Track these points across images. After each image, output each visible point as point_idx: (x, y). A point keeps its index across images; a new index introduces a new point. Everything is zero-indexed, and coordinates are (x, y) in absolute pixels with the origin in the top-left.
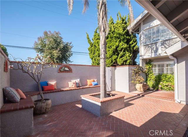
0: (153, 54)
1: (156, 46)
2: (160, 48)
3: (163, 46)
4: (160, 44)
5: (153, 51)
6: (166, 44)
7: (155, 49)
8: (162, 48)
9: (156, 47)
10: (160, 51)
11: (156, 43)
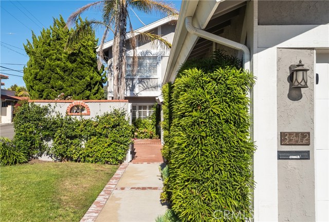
0: (129, 92)
1: (132, 82)
2: (137, 86)
3: (140, 85)
4: (138, 82)
5: (128, 88)
6: (144, 82)
7: (131, 86)
8: (139, 86)
9: (133, 84)
10: (137, 90)
11: (132, 79)
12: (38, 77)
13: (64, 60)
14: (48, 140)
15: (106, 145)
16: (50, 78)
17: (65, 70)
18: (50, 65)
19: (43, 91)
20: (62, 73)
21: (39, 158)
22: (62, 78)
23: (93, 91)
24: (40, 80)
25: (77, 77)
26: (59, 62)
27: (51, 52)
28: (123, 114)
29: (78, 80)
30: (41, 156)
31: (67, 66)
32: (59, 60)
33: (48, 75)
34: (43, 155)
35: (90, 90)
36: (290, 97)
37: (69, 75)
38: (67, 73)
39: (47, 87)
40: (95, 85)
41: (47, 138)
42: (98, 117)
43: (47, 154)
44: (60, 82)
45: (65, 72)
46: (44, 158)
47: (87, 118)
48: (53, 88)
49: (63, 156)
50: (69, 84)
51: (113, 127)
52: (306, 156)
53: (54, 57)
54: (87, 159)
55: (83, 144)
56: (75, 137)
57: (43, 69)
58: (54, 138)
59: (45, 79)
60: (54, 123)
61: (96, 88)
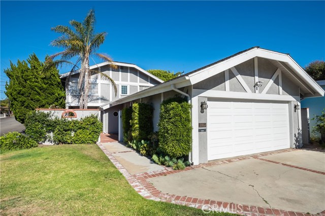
12: (21, 93)
13: (40, 82)
14: (49, 132)
15: (88, 134)
16: (30, 94)
17: (41, 89)
18: (30, 85)
19: (24, 102)
20: (39, 91)
21: (43, 143)
22: (39, 94)
23: (59, 102)
24: (23, 95)
25: (49, 94)
26: (37, 84)
27: (31, 77)
28: (97, 117)
29: (49, 95)
30: (44, 142)
31: (42, 86)
32: (36, 82)
33: (29, 92)
34: (46, 142)
35: (57, 102)
36: (201, 112)
37: (43, 92)
38: (42, 91)
39: (28, 99)
40: (60, 98)
41: (49, 131)
42: (82, 119)
43: (49, 141)
44: (38, 96)
45: (40, 90)
46: (47, 143)
47: (75, 119)
48: (32, 100)
49: (61, 142)
50: (43, 98)
51: (92, 124)
52: (205, 130)
53: (33, 80)
54: (77, 142)
55: (73, 134)
56: (68, 130)
57: (25, 87)
58: (53, 131)
59: (27, 94)
60: (55, 123)
61: (61, 101)
